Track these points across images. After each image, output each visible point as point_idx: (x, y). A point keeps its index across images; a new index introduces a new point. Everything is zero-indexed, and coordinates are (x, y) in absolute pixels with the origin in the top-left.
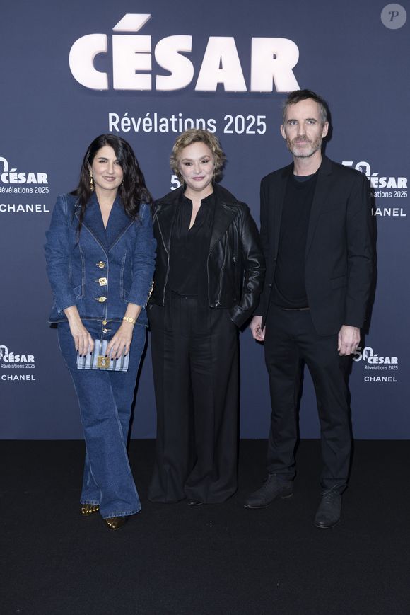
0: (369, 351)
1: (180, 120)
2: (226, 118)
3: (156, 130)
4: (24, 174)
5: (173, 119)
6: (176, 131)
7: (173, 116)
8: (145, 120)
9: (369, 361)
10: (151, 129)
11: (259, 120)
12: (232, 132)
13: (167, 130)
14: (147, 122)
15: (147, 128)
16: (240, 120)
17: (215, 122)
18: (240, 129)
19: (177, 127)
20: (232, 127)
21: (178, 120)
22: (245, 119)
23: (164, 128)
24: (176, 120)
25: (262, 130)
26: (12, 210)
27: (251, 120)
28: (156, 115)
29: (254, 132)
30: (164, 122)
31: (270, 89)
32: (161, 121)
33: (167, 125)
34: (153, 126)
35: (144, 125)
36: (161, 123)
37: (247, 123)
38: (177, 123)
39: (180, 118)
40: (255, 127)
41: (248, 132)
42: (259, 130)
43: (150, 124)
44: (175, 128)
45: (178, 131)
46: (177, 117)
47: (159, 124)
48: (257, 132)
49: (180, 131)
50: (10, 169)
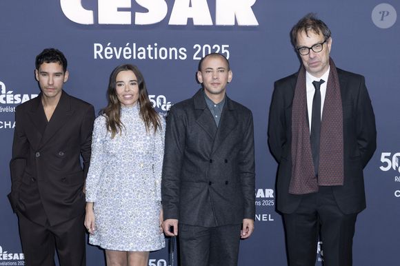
2: (194, 47)
3: (135, 58)
4: (20, 95)
5: (150, 48)
8: (125, 49)
10: (130, 56)
11: (223, 49)
13: (144, 57)
14: (127, 51)
15: (127, 55)
16: (207, 48)
17: (185, 50)
20: (200, 54)
21: (154, 49)
22: (212, 48)
23: (142, 55)
26: (8, 126)
27: (216, 48)
28: (134, 44)
30: (142, 51)
31: (233, 23)
33: (144, 53)
34: (132, 54)
35: (125, 53)
36: (139, 52)
38: (153, 52)
39: (156, 47)
44: (152, 56)
45: (154, 58)
46: (153, 46)
50: (7, 91)
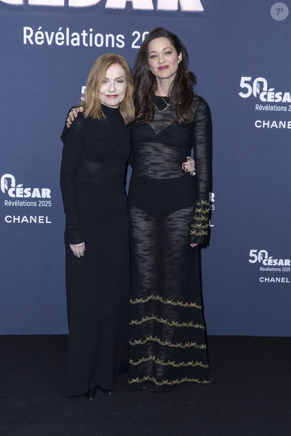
0: (264, 254)
1: (91, 35)
2: (133, 34)
3: (68, 44)
5: (84, 34)
6: (86, 45)
7: (84, 31)
8: (58, 34)
9: (264, 263)
10: (63, 42)
13: (78, 44)
14: (60, 36)
15: (60, 41)
19: (88, 41)
20: (139, 43)
21: (89, 35)
23: (75, 42)
24: (87, 34)
28: (68, 29)
30: (75, 37)
31: (175, 8)
32: (73, 35)
33: (78, 39)
34: (65, 40)
35: (57, 39)
36: (73, 38)
38: (88, 38)
39: (91, 32)
43: (63, 38)
44: (86, 43)
45: (89, 45)
46: (88, 32)
47: (71, 38)
49: (91, 45)
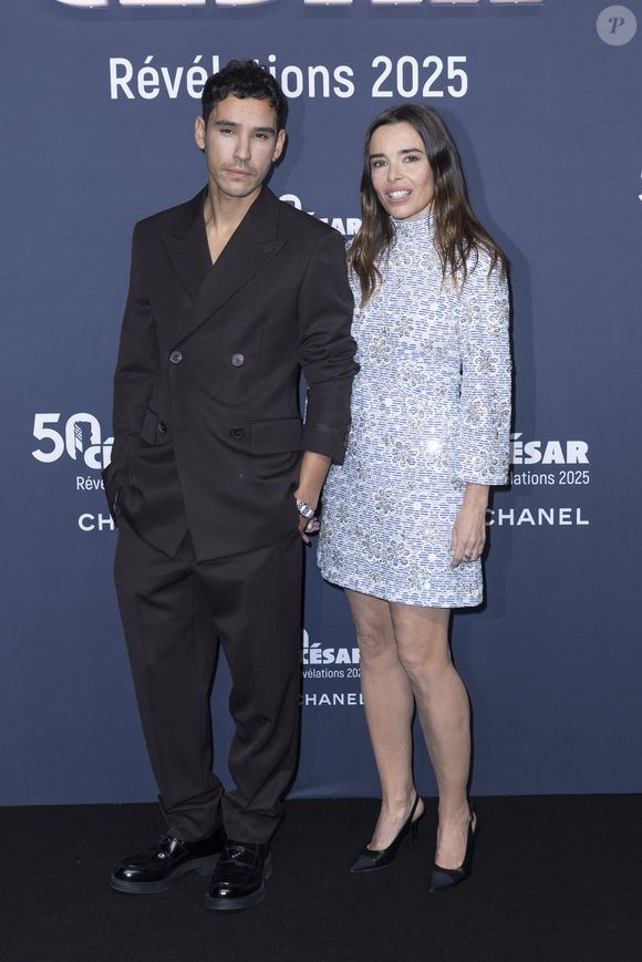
2: (375, 64)
8: (192, 71)
11: (450, 66)
12: (389, 94)
14: (197, 76)
15: (197, 88)
16: (407, 66)
18: (408, 87)
20: (390, 84)
22: (420, 64)
25: (458, 88)
27: (433, 65)
28: (216, 58)
29: (440, 94)
35: (191, 83)
37: (425, 74)
39: (273, 64)
40: (442, 83)
41: (427, 93)
42: (451, 89)
46: (264, 63)
48: (446, 92)
